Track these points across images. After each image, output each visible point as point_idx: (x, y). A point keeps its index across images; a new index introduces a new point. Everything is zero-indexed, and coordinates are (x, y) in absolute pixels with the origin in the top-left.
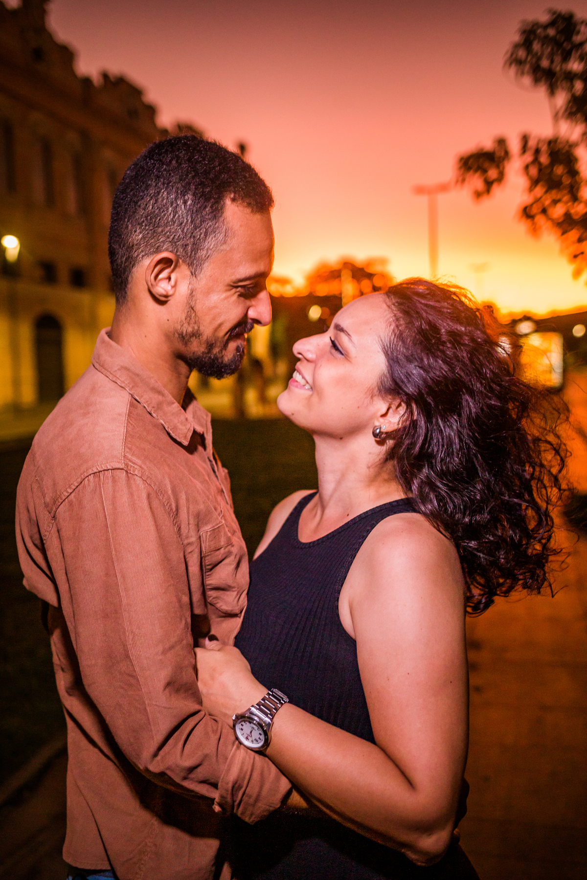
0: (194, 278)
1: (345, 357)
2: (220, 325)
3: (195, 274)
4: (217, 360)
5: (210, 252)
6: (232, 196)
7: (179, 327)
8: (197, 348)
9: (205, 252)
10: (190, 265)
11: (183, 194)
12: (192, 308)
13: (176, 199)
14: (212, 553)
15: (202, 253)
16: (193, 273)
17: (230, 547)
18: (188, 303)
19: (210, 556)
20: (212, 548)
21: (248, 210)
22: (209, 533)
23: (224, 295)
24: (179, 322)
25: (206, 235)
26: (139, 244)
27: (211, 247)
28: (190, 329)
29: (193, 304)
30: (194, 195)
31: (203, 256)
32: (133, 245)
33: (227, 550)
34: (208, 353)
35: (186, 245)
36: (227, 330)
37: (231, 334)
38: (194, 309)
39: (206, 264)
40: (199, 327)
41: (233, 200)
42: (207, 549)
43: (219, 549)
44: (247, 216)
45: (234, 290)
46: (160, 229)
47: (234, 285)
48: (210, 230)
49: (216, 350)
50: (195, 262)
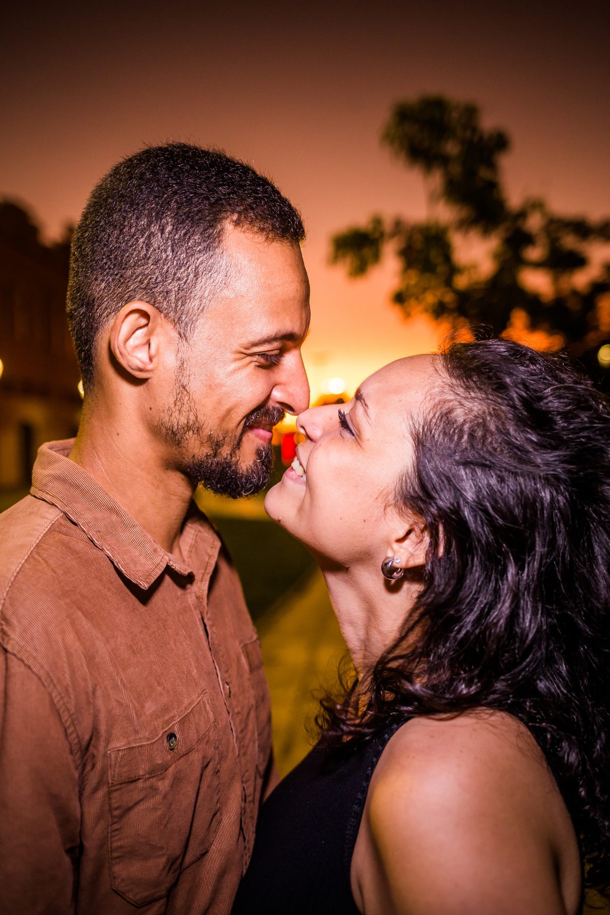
0: (184, 341)
1: (356, 439)
2: (229, 412)
3: (185, 336)
4: (230, 467)
5: (204, 301)
6: (235, 217)
7: (167, 418)
8: (196, 449)
9: (197, 303)
10: (177, 322)
11: (159, 216)
12: (184, 387)
13: (149, 225)
14: (123, 785)
15: (192, 305)
16: (183, 335)
17: (154, 780)
18: (177, 380)
19: (118, 792)
20: (123, 778)
21: (260, 238)
22: (121, 754)
23: (233, 366)
24: (165, 411)
25: (196, 275)
26: (102, 297)
27: (206, 294)
28: (183, 421)
29: (185, 381)
30: (176, 216)
31: (196, 308)
32: (93, 300)
33: (148, 783)
34: (215, 455)
35: (167, 292)
36: (240, 418)
37: (245, 423)
38: (187, 388)
39: (201, 321)
40: (197, 417)
41: (237, 223)
42: (116, 779)
43: (135, 781)
44: (259, 246)
45: (248, 359)
46: (129, 273)
47: (245, 353)
48: (201, 269)
49: (225, 451)
50: (183, 318)
